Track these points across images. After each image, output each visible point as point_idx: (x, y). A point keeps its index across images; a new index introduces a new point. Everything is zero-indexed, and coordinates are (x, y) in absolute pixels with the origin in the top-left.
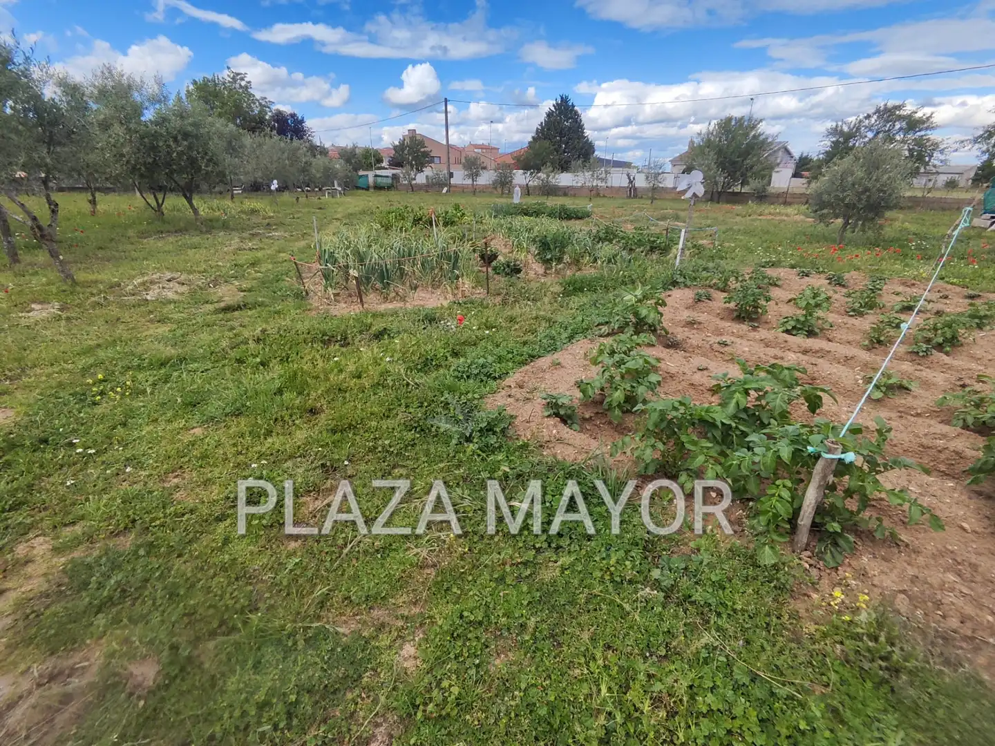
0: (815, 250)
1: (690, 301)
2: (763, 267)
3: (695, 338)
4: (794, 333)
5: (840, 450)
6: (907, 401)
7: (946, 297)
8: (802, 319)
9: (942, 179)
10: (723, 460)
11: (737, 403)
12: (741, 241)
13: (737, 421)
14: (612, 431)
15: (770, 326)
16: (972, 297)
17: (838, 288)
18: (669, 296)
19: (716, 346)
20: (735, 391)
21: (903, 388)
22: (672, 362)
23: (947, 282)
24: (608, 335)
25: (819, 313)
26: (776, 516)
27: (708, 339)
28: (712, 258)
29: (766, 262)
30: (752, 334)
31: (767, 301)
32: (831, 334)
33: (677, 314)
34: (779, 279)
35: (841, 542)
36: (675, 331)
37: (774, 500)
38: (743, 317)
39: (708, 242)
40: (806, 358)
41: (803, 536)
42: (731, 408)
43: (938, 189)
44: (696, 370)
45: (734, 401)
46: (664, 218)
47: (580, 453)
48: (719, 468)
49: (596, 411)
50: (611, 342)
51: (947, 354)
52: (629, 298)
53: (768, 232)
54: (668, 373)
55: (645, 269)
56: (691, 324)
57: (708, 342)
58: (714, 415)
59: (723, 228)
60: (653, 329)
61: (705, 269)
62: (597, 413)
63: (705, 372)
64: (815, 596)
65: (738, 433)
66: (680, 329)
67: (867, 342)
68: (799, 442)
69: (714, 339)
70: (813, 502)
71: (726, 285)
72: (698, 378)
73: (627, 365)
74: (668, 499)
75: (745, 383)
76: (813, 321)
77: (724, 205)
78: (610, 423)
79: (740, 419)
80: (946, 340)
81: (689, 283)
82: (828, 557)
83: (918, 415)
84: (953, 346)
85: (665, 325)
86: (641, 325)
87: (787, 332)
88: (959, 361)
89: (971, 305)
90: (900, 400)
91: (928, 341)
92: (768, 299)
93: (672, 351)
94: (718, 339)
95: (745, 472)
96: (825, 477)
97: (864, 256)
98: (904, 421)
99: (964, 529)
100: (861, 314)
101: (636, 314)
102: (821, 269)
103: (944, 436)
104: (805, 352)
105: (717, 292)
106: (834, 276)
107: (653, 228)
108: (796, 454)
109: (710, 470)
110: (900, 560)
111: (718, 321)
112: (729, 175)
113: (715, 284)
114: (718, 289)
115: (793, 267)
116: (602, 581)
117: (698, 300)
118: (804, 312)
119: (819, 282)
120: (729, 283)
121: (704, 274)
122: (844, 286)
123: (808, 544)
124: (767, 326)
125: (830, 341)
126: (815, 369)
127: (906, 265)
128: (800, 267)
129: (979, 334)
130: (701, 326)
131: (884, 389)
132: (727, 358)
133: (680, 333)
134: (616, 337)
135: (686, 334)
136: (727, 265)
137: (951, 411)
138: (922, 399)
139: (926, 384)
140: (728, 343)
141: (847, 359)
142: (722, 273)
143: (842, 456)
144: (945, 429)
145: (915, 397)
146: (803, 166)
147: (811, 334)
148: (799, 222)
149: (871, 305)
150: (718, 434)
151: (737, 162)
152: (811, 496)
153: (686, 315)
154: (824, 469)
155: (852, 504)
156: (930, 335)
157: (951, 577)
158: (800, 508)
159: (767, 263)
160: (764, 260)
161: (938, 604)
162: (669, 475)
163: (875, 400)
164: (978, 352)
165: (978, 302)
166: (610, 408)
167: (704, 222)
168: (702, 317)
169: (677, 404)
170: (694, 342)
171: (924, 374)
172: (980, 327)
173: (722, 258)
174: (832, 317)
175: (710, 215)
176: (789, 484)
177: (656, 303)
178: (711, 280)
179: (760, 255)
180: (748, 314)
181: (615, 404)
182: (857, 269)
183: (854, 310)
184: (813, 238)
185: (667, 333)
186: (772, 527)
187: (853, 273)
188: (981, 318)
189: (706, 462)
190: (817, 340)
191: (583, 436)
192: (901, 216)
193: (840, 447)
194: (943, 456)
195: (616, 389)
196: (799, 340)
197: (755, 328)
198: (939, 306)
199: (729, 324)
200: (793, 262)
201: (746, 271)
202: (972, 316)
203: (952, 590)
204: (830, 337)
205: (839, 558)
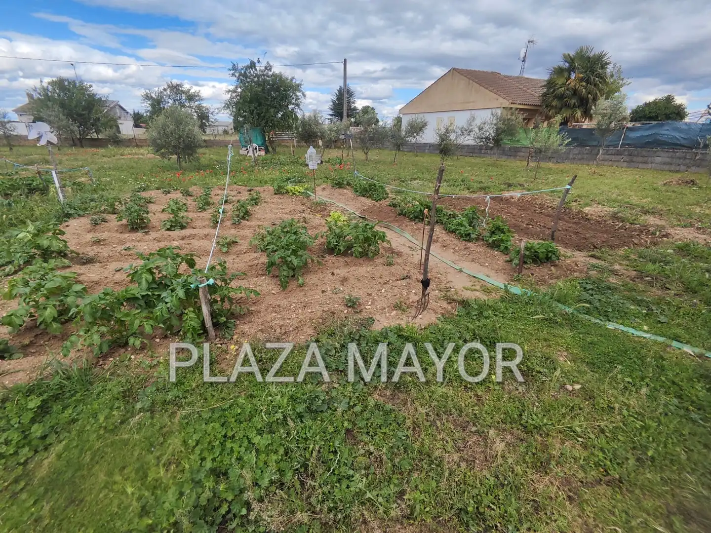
0: (168, 175)
1: (89, 226)
2: (138, 192)
3: (105, 251)
4: (173, 229)
5: (205, 280)
6: (238, 248)
7: (240, 193)
8: (174, 220)
9: (221, 129)
10: (151, 316)
11: (146, 280)
12: (115, 175)
13: (151, 290)
14: (60, 342)
15: (157, 229)
16: (250, 190)
17: (188, 198)
18: (67, 226)
19: (123, 252)
20: (142, 274)
21: (235, 243)
22: (91, 273)
23: (238, 185)
24: (16, 272)
25: (181, 214)
26: (194, 328)
27: (116, 249)
28: (95, 191)
29: (138, 188)
30: (147, 237)
31: (147, 214)
32: (193, 225)
33: (81, 237)
34: (151, 198)
35: (229, 325)
36: (85, 251)
37: (188, 321)
38: (136, 228)
39: (87, 179)
40: (184, 242)
41: (212, 332)
42: (144, 285)
43: (220, 135)
44: (114, 272)
45: (144, 279)
46: (31, 163)
47: (32, 372)
48: (151, 322)
49: (34, 334)
50: (21, 276)
51: (247, 220)
52: (24, 235)
53: (132, 168)
54: (93, 282)
55: (32, 209)
56: (97, 242)
57: (116, 251)
58: (132, 292)
59: (96, 167)
60: (62, 254)
61: (92, 200)
62: (36, 336)
63: (122, 271)
64: (228, 357)
65: (155, 297)
66: (89, 249)
67: (212, 224)
68: (185, 285)
69: (120, 248)
70: (207, 312)
71: (114, 209)
72: (118, 277)
73: (46, 286)
74: (127, 359)
75: (146, 266)
76: (180, 220)
77: (89, 149)
78: (55, 337)
79: (152, 288)
80: (244, 214)
81: (81, 213)
82: (227, 335)
83: (245, 253)
84: (248, 216)
85: (72, 248)
86: (46, 254)
87: (168, 229)
88: (253, 223)
89: (250, 194)
90: (235, 249)
91: (238, 216)
92: (148, 213)
93: (89, 266)
94: (123, 247)
95: (167, 316)
96: (206, 297)
97: (195, 176)
98: (240, 258)
99: (273, 294)
100: (205, 210)
101: (38, 247)
102: (175, 188)
103: (256, 258)
104: (183, 239)
105: (109, 215)
106: (184, 190)
107: (24, 172)
108: (187, 292)
109: (146, 326)
110: (254, 318)
111: (118, 235)
112: (81, 125)
113: (105, 209)
114: (109, 213)
115: (158, 189)
116: (99, 437)
117: (95, 224)
118: (173, 215)
119: (177, 195)
120: (116, 207)
121: (93, 204)
122: (191, 196)
123: (216, 335)
124: (154, 229)
125: (194, 228)
126: (191, 246)
127: (218, 179)
128: (163, 188)
129: (257, 208)
130: (107, 242)
131: (226, 246)
132: (135, 258)
133: (91, 252)
134: (26, 270)
135: (96, 250)
136: (110, 195)
137: (256, 246)
138: (244, 245)
139: (244, 238)
140: (131, 246)
141: (206, 236)
142: (107, 201)
143: (208, 283)
144: (255, 255)
145: (240, 245)
146: (138, 120)
147: (182, 227)
148: (151, 159)
149: (208, 204)
150: (142, 303)
151: (84, 115)
152: (205, 310)
153: (89, 237)
154: (204, 293)
155: (227, 305)
156: (237, 213)
157: (274, 314)
158: (204, 320)
159: (140, 188)
160: (136, 187)
161: (272, 328)
162: (122, 344)
163: (225, 253)
164: (259, 216)
165: (252, 192)
166: (47, 325)
167: (75, 163)
168: (105, 235)
169: (102, 296)
170: (106, 255)
171: (241, 233)
172: (256, 204)
173: (103, 190)
174: (191, 215)
175: (79, 157)
176: (192, 309)
177: (54, 234)
178: (100, 207)
179: (132, 185)
180: (138, 225)
181: (49, 320)
182: (196, 184)
183: (200, 208)
184: (164, 169)
185: (78, 254)
186: (196, 336)
187: (194, 187)
188: (255, 200)
189: (141, 322)
190: (187, 230)
191: (30, 358)
192: (207, 151)
193: (205, 278)
194: (259, 267)
195: (45, 308)
196: (177, 233)
197: (146, 233)
198: (238, 198)
199: (128, 235)
200: (156, 186)
201: (126, 196)
202: (252, 200)
203: (275, 319)
204: (194, 226)
205: (231, 333)
